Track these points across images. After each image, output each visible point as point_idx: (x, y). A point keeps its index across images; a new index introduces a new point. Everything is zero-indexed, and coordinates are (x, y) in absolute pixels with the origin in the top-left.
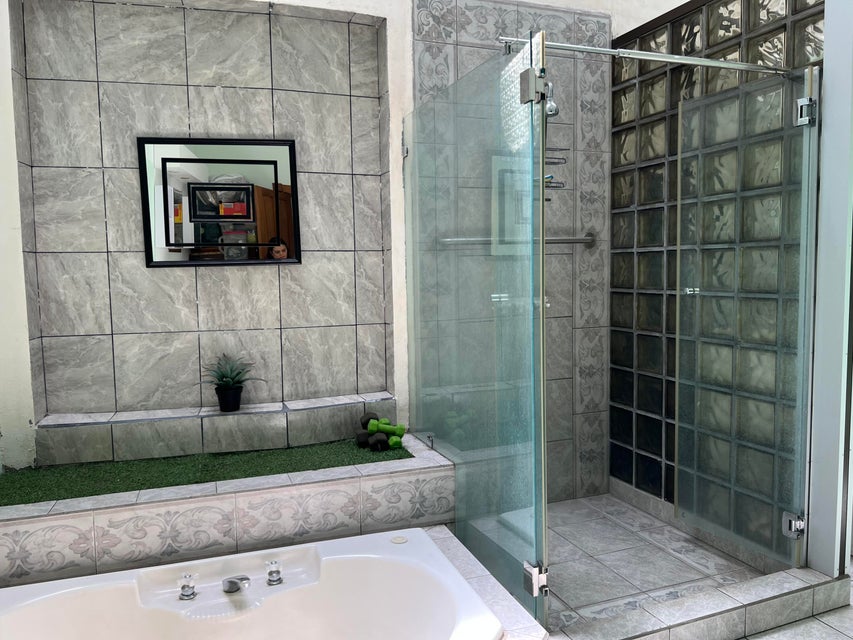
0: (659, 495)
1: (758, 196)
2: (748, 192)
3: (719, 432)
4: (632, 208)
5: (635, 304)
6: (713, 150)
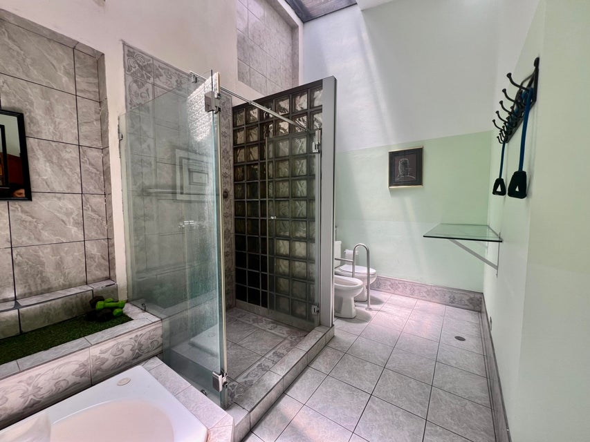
0: (259, 305)
1: (298, 180)
2: (293, 178)
3: (284, 275)
4: (244, 181)
5: (246, 223)
6: (279, 159)
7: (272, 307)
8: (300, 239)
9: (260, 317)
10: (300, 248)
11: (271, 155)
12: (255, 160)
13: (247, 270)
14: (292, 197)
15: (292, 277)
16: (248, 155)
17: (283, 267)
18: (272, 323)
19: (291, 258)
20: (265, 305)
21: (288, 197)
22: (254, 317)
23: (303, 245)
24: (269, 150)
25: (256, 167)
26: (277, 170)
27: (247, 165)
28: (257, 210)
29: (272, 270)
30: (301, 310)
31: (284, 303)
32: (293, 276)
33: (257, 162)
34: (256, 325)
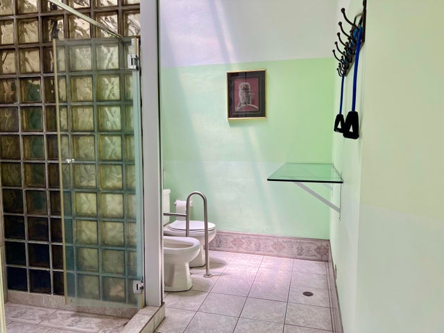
0: (49, 292)
1: (106, 106)
2: (99, 103)
3: (90, 244)
4: (15, 105)
5: (22, 170)
7: (71, 293)
8: (113, 191)
9: (51, 311)
10: (113, 204)
11: (63, 66)
12: (33, 72)
13: (26, 242)
14: (99, 131)
15: (103, 245)
16: (21, 63)
17: (88, 232)
18: (73, 316)
19: (99, 218)
20: (59, 291)
21: (93, 131)
22: (42, 313)
23: (118, 198)
24: (59, 59)
25: (36, 83)
26: (72, 90)
27: (21, 79)
28: (41, 149)
29: (69, 240)
30: (117, 290)
31: (91, 284)
32: (104, 243)
33: (39, 75)
34: (46, 323)
